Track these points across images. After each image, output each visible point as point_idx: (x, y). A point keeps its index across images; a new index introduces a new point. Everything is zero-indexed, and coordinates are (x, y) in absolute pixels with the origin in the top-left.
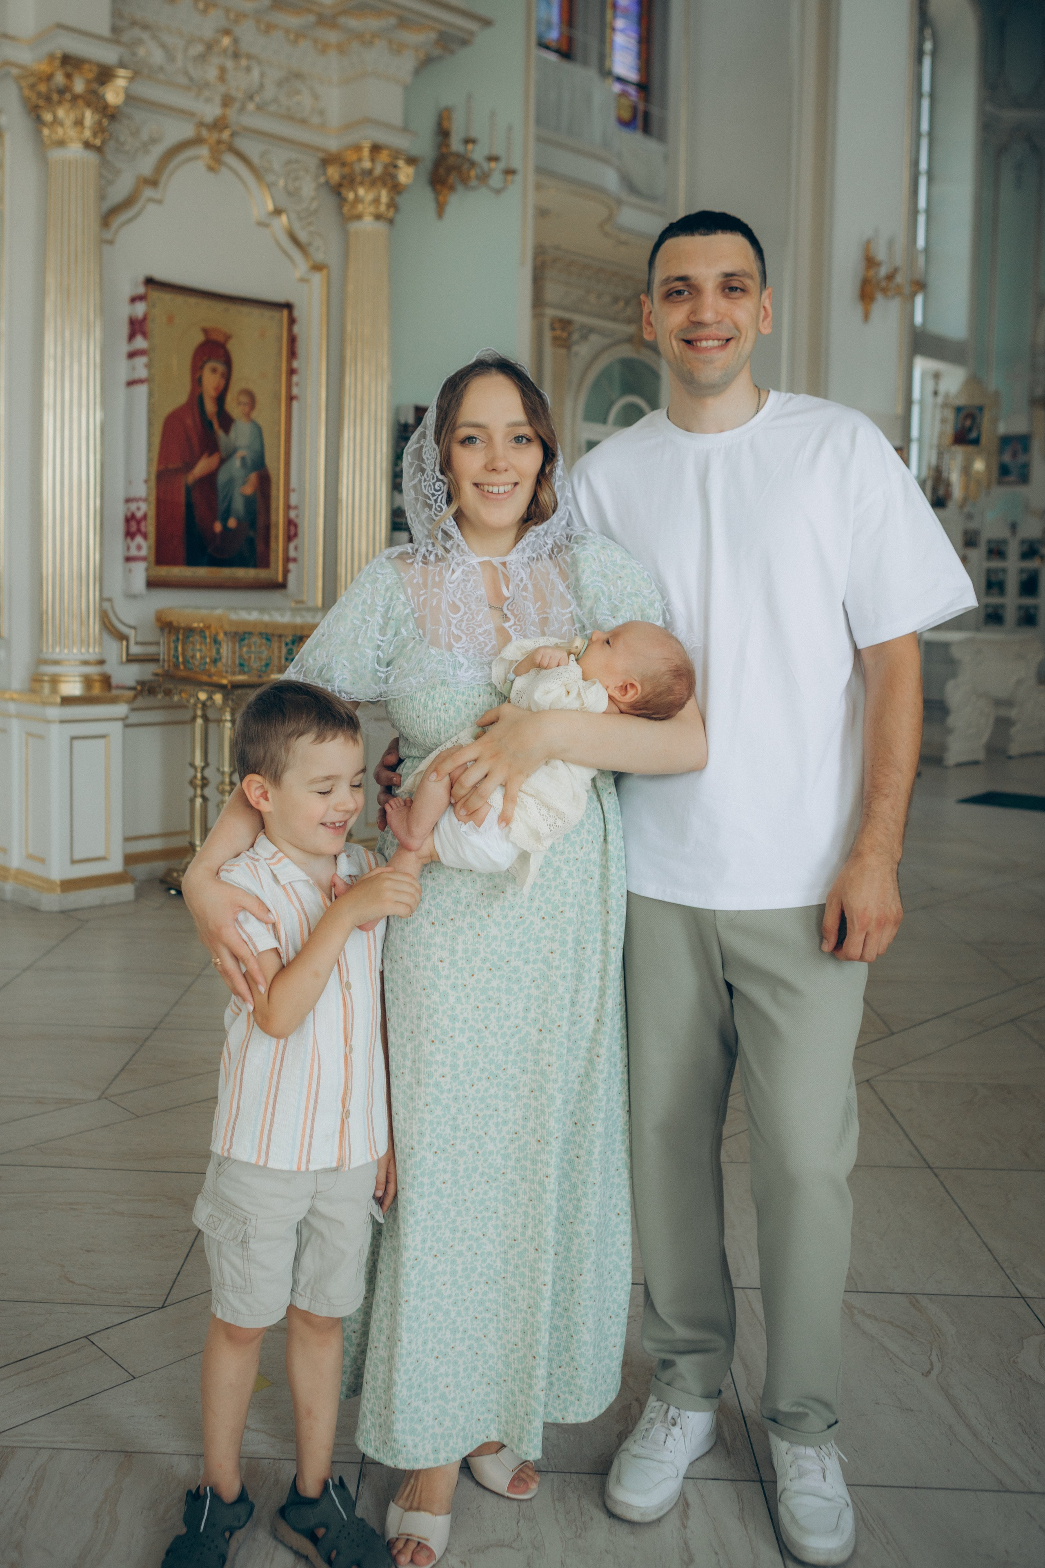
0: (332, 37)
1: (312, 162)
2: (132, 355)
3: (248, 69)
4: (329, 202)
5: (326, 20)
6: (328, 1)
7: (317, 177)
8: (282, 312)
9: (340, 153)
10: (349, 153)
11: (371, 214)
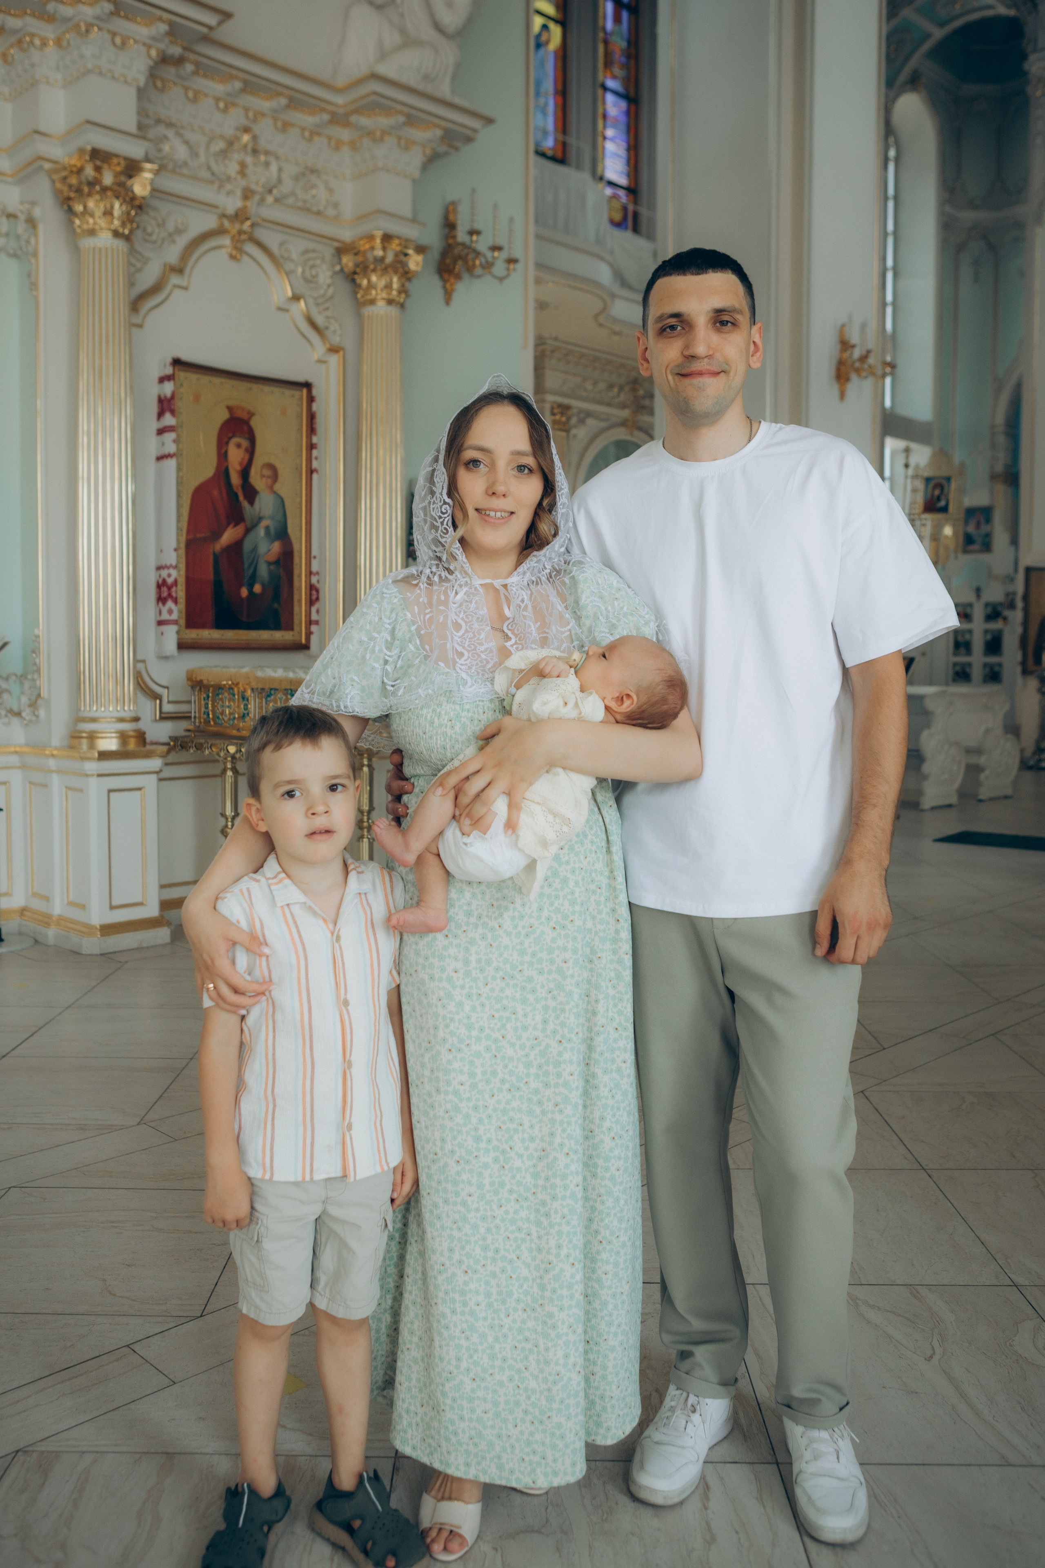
0: (345, 134)
1: (328, 252)
2: (161, 432)
3: (267, 164)
4: (344, 288)
5: (339, 119)
6: (340, 100)
7: (333, 266)
8: (302, 391)
9: (353, 242)
10: (362, 242)
11: (384, 299)
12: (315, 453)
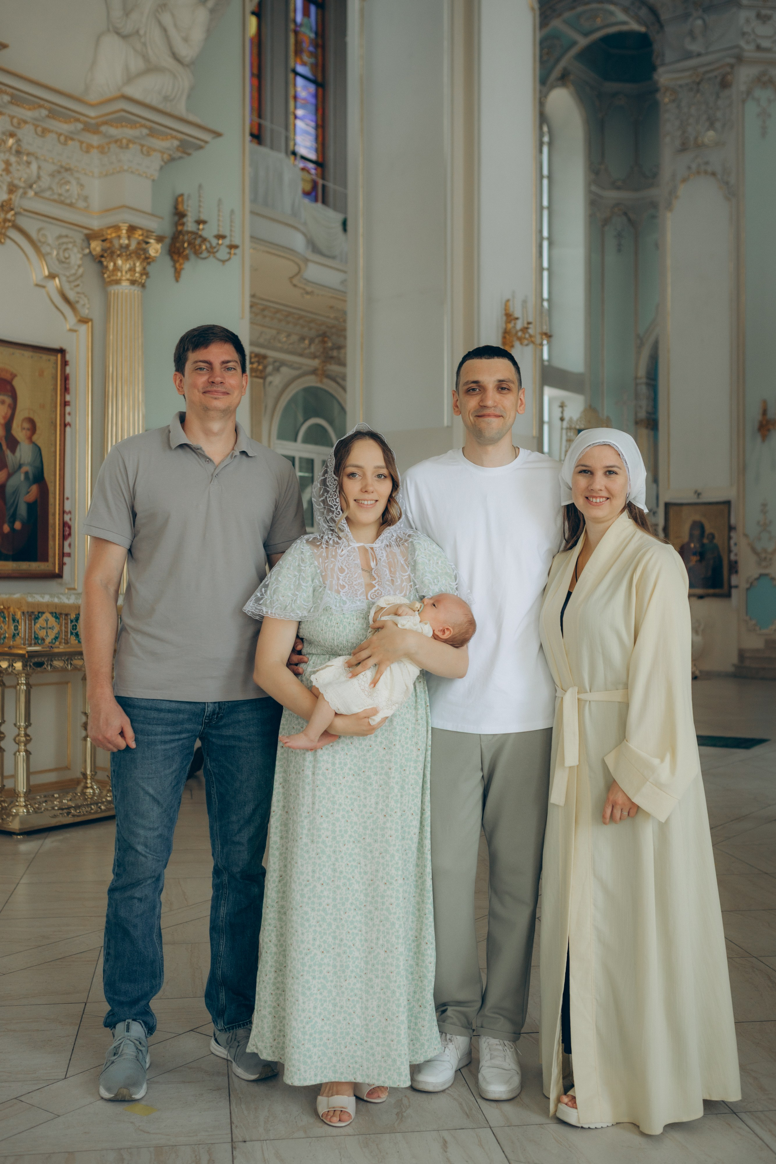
0: (95, 140)
1: (78, 237)
3: (29, 163)
4: (92, 268)
5: (92, 128)
6: (92, 113)
7: (83, 249)
8: (57, 356)
9: (102, 230)
10: (109, 231)
11: (128, 280)
12: (68, 409)
